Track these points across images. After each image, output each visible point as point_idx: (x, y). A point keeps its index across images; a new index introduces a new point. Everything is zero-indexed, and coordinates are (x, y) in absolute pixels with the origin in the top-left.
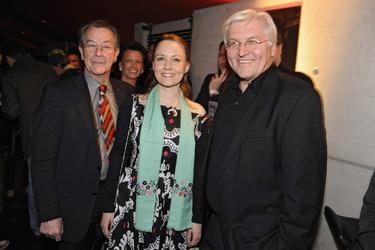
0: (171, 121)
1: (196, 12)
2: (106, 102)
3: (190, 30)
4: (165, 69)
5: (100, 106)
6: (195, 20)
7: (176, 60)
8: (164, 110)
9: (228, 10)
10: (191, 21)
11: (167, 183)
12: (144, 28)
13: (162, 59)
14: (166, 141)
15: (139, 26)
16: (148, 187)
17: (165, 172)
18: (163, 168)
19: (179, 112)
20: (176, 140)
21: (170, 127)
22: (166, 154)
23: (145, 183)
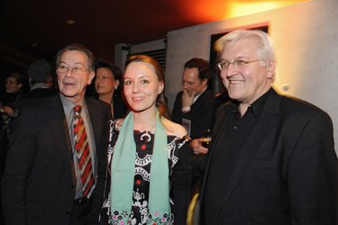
0: (144, 147)
1: (170, 33)
2: (81, 123)
3: (165, 50)
4: (134, 93)
5: (75, 126)
6: (169, 41)
7: (145, 81)
8: (137, 135)
9: (199, 31)
10: (165, 41)
11: (143, 212)
12: (123, 48)
13: (130, 82)
14: (138, 168)
15: (118, 46)
16: (120, 218)
17: (141, 201)
18: (138, 197)
19: (153, 136)
20: (148, 168)
21: (141, 154)
22: (139, 182)
23: (116, 213)
